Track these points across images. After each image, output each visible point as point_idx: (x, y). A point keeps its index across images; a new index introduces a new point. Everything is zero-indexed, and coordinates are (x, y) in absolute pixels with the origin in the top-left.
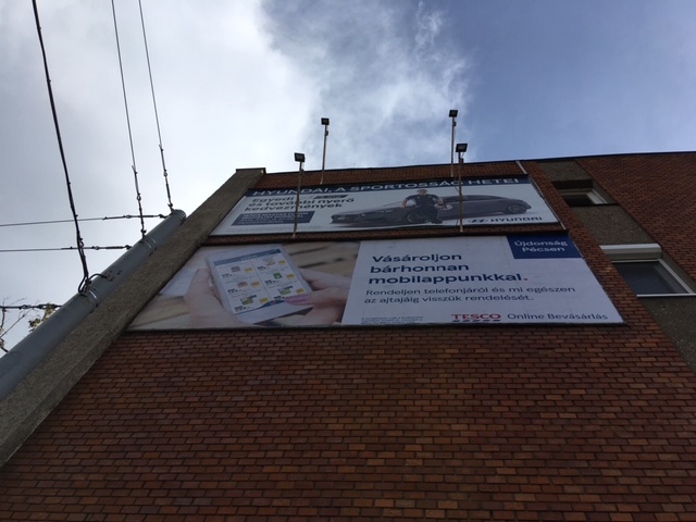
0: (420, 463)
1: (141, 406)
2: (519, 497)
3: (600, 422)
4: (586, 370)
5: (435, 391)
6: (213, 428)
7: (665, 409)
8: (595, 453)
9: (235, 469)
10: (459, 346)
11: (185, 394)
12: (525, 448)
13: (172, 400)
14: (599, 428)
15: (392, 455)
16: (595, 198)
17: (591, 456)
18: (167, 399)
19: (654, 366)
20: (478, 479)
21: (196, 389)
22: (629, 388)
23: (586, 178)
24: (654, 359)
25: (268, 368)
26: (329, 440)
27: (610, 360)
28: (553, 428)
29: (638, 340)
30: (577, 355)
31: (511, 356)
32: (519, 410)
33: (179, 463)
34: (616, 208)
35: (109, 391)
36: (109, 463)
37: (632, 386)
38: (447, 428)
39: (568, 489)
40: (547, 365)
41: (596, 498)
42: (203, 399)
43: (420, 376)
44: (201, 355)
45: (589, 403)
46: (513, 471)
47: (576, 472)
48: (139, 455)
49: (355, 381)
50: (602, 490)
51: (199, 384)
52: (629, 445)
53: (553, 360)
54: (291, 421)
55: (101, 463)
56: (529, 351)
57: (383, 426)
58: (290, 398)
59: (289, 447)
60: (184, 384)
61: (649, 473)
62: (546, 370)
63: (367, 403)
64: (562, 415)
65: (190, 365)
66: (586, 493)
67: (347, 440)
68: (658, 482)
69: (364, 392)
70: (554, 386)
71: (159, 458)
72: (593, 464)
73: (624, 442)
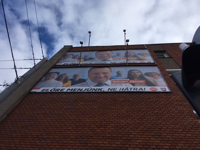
0: (111, 131)
1: (33, 114)
2: (138, 141)
3: (162, 120)
4: (159, 105)
5: (116, 111)
6: (53, 121)
7: (180, 116)
8: (160, 129)
9: (58, 132)
10: (124, 98)
11: (46, 111)
12: (140, 127)
13: (42, 112)
14: (162, 122)
15: (103, 129)
16: (166, 56)
17: (159, 130)
18: (40, 112)
19: (178, 104)
20: (127, 136)
21: (49, 109)
22: (171, 110)
23: (164, 50)
24: (178, 102)
25: (70, 103)
26: (85, 124)
27: (166, 102)
28: (149, 121)
29: (175, 97)
30: (157, 101)
31: (138, 101)
32: (140, 116)
33: (43, 130)
34: (171, 59)
35: (24, 109)
36: (23, 130)
37: (172, 110)
38: (119, 121)
39: (151, 139)
40: (148, 104)
41: (159, 142)
42: (50, 112)
43: (113, 106)
44: (51, 100)
45: (159, 115)
46: (137, 134)
47: (154, 134)
48: (31, 128)
49: (94, 108)
50: (161, 139)
51: (50, 108)
52: (170, 126)
53: (150, 102)
54: (75, 119)
55: (20, 130)
56: (144, 99)
57: (101, 121)
58: (75, 112)
59: (74, 126)
60: (45, 108)
61: (175, 135)
62: (148, 105)
63: (97, 114)
64: (151, 118)
65: (47, 102)
66: (157, 140)
67: (90, 124)
68: (177, 137)
69: (97, 111)
70: (150, 110)
71: (37, 129)
72: (159, 132)
73: (168, 126)
